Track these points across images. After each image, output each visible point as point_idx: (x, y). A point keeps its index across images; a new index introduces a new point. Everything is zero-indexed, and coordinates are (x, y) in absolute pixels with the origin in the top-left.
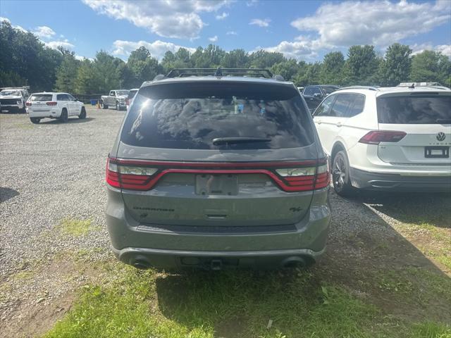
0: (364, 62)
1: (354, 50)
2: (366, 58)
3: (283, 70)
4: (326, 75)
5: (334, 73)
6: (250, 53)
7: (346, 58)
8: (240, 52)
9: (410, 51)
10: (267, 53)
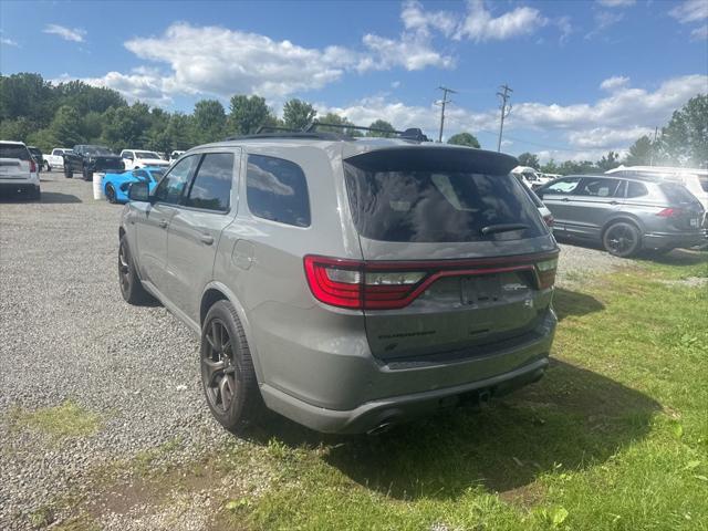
0: (256, 121)
1: (239, 102)
2: (256, 116)
3: (126, 119)
4: (200, 134)
5: (212, 133)
6: (55, 83)
7: (228, 112)
8: (34, 80)
9: (314, 113)
10: (89, 87)
